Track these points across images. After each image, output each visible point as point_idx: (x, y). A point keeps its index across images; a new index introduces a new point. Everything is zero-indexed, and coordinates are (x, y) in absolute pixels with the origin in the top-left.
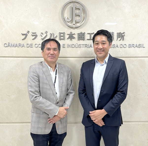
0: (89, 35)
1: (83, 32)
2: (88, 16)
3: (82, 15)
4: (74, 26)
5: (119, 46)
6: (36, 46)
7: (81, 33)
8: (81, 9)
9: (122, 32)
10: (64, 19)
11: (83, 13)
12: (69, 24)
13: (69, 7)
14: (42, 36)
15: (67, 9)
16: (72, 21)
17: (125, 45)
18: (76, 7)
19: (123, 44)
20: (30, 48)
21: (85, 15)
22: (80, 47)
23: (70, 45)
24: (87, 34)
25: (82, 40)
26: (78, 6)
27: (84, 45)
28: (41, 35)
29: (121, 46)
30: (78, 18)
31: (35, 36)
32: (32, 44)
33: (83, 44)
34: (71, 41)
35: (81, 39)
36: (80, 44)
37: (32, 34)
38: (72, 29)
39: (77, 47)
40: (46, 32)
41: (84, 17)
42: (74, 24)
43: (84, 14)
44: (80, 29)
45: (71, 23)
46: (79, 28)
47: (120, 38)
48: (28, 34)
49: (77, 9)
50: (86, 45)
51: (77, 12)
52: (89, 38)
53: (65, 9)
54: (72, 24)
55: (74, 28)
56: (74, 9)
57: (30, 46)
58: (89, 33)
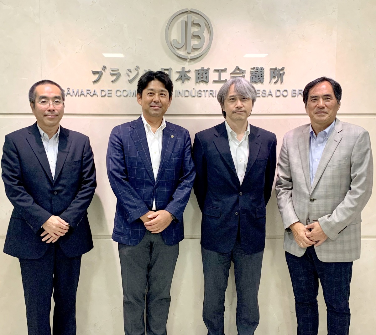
1: (206, 68)
6: (119, 95)
7: (203, 69)
9: (280, 68)
17: (286, 92)
20: (106, 97)
22: (200, 95)
23: (181, 92)
24: (213, 71)
25: (204, 83)
27: (207, 92)
28: (128, 74)
29: (278, 94)
31: (116, 75)
32: (111, 90)
33: (205, 89)
34: (183, 84)
35: (202, 81)
37: (112, 72)
38: (185, 62)
39: (193, 95)
40: (137, 68)
44: (199, 61)
47: (275, 80)
48: (103, 72)
50: (211, 92)
52: (217, 79)
55: (188, 60)
57: (107, 95)
58: (217, 69)
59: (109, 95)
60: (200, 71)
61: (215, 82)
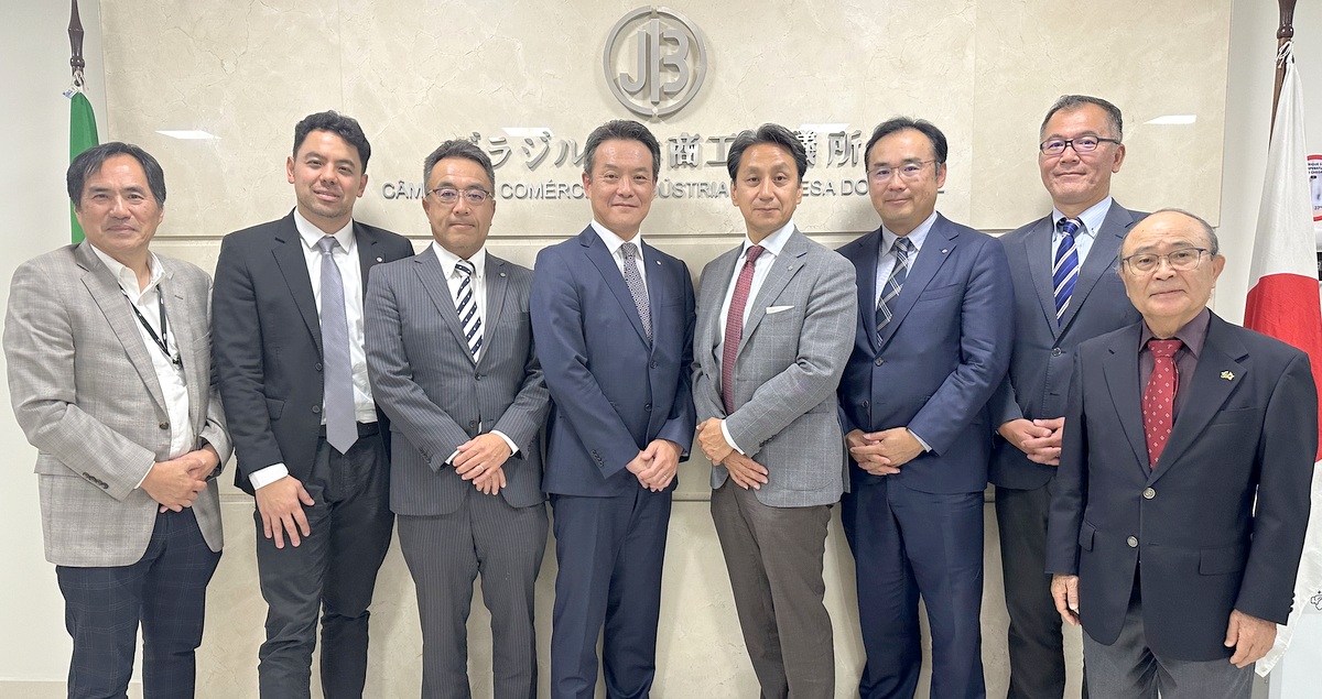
0: (715, 145)
1: (693, 135)
2: (710, 66)
3: (689, 63)
4: (655, 110)
5: (837, 189)
6: (507, 195)
7: (684, 138)
8: (683, 40)
9: (850, 132)
10: (615, 81)
11: (690, 57)
12: (637, 102)
13: (634, 33)
14: (528, 153)
15: (626, 44)
16: (646, 88)
18: (661, 36)
19: (855, 181)
21: (698, 63)
22: (679, 194)
24: (707, 142)
25: (688, 168)
26: (671, 28)
27: (696, 187)
28: (525, 149)
29: (848, 188)
30: (670, 78)
31: (501, 152)
33: (692, 181)
35: (684, 164)
36: (679, 181)
37: (491, 146)
39: (666, 193)
40: (546, 139)
41: (694, 71)
42: (655, 104)
43: (695, 61)
44: (677, 121)
45: (644, 98)
46: (675, 117)
47: (841, 158)
49: (665, 40)
51: (669, 51)
52: (714, 159)
53: (620, 45)
54: (649, 101)
55: (655, 119)
56: (655, 40)
58: (716, 136)
60: (679, 142)
61: (711, 164)
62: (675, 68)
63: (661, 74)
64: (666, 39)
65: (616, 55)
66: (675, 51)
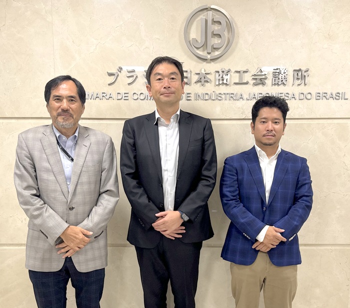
0: (238, 75)
1: (227, 69)
2: (236, 35)
3: (226, 33)
5: (297, 97)
6: (136, 98)
7: (223, 71)
8: (223, 23)
9: (304, 69)
11: (226, 31)
15: (195, 24)
17: (310, 95)
18: (213, 19)
19: (305, 93)
20: (123, 100)
21: (230, 34)
22: (220, 98)
23: (200, 95)
24: (234, 73)
25: (225, 86)
27: (228, 95)
29: (302, 97)
30: (216, 41)
32: (128, 93)
33: (226, 92)
34: (202, 87)
35: (223, 84)
36: (220, 92)
38: (205, 63)
39: (213, 99)
41: (228, 38)
42: (209, 53)
43: (228, 32)
44: (220, 62)
46: (219, 60)
47: (299, 82)
48: (119, 73)
50: (232, 95)
51: (216, 28)
52: (237, 81)
54: (206, 52)
55: (209, 61)
57: (124, 98)
58: (239, 70)
59: (126, 98)
60: (221, 73)
61: (236, 84)
62: (219, 36)
63: (213, 39)
64: (214, 22)
65: (190, 30)
66: (219, 28)
